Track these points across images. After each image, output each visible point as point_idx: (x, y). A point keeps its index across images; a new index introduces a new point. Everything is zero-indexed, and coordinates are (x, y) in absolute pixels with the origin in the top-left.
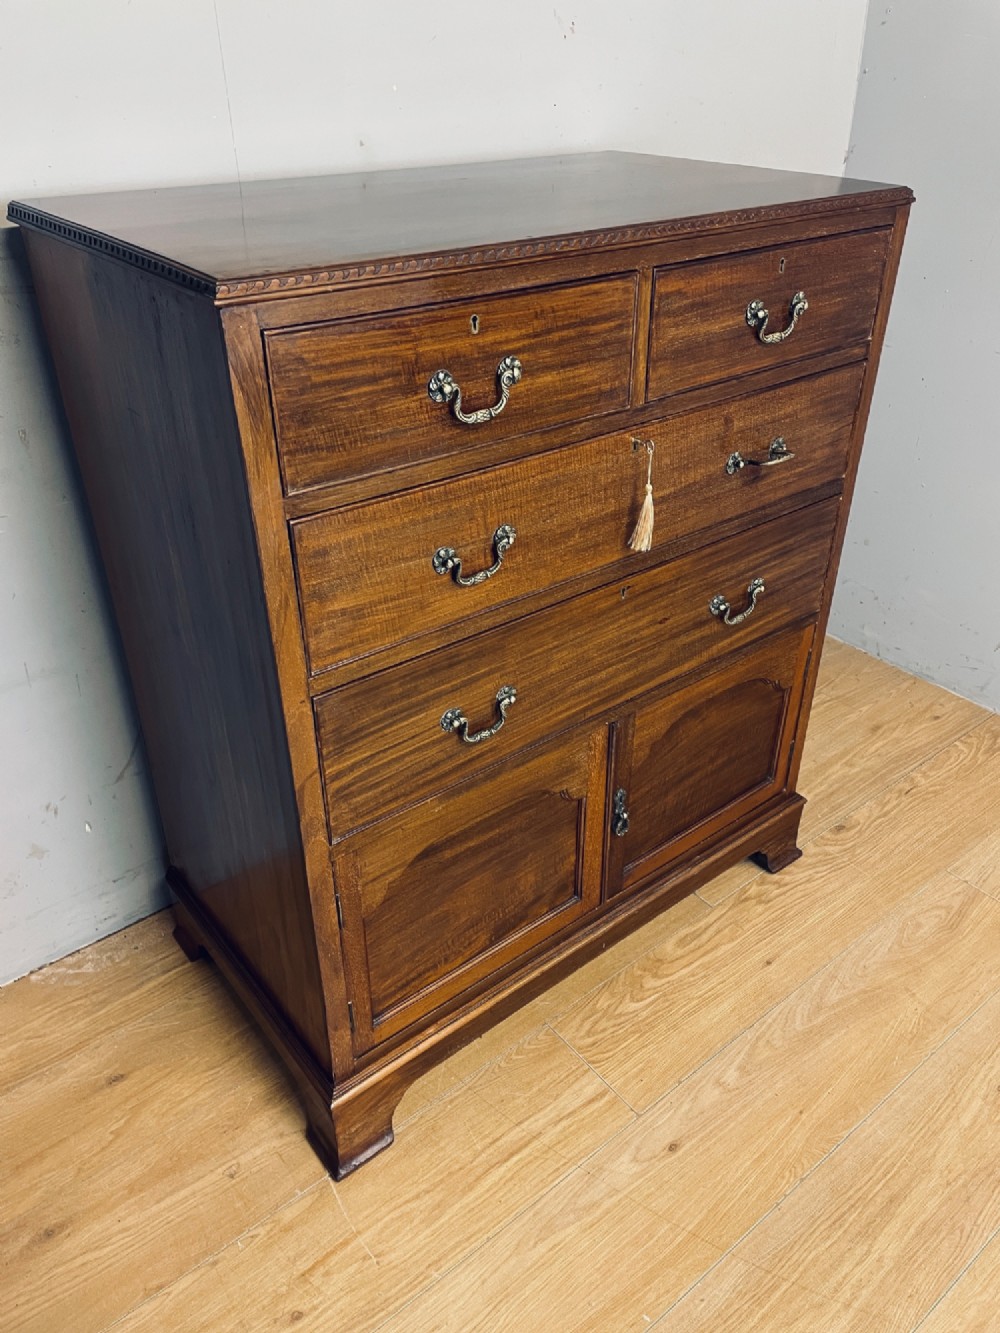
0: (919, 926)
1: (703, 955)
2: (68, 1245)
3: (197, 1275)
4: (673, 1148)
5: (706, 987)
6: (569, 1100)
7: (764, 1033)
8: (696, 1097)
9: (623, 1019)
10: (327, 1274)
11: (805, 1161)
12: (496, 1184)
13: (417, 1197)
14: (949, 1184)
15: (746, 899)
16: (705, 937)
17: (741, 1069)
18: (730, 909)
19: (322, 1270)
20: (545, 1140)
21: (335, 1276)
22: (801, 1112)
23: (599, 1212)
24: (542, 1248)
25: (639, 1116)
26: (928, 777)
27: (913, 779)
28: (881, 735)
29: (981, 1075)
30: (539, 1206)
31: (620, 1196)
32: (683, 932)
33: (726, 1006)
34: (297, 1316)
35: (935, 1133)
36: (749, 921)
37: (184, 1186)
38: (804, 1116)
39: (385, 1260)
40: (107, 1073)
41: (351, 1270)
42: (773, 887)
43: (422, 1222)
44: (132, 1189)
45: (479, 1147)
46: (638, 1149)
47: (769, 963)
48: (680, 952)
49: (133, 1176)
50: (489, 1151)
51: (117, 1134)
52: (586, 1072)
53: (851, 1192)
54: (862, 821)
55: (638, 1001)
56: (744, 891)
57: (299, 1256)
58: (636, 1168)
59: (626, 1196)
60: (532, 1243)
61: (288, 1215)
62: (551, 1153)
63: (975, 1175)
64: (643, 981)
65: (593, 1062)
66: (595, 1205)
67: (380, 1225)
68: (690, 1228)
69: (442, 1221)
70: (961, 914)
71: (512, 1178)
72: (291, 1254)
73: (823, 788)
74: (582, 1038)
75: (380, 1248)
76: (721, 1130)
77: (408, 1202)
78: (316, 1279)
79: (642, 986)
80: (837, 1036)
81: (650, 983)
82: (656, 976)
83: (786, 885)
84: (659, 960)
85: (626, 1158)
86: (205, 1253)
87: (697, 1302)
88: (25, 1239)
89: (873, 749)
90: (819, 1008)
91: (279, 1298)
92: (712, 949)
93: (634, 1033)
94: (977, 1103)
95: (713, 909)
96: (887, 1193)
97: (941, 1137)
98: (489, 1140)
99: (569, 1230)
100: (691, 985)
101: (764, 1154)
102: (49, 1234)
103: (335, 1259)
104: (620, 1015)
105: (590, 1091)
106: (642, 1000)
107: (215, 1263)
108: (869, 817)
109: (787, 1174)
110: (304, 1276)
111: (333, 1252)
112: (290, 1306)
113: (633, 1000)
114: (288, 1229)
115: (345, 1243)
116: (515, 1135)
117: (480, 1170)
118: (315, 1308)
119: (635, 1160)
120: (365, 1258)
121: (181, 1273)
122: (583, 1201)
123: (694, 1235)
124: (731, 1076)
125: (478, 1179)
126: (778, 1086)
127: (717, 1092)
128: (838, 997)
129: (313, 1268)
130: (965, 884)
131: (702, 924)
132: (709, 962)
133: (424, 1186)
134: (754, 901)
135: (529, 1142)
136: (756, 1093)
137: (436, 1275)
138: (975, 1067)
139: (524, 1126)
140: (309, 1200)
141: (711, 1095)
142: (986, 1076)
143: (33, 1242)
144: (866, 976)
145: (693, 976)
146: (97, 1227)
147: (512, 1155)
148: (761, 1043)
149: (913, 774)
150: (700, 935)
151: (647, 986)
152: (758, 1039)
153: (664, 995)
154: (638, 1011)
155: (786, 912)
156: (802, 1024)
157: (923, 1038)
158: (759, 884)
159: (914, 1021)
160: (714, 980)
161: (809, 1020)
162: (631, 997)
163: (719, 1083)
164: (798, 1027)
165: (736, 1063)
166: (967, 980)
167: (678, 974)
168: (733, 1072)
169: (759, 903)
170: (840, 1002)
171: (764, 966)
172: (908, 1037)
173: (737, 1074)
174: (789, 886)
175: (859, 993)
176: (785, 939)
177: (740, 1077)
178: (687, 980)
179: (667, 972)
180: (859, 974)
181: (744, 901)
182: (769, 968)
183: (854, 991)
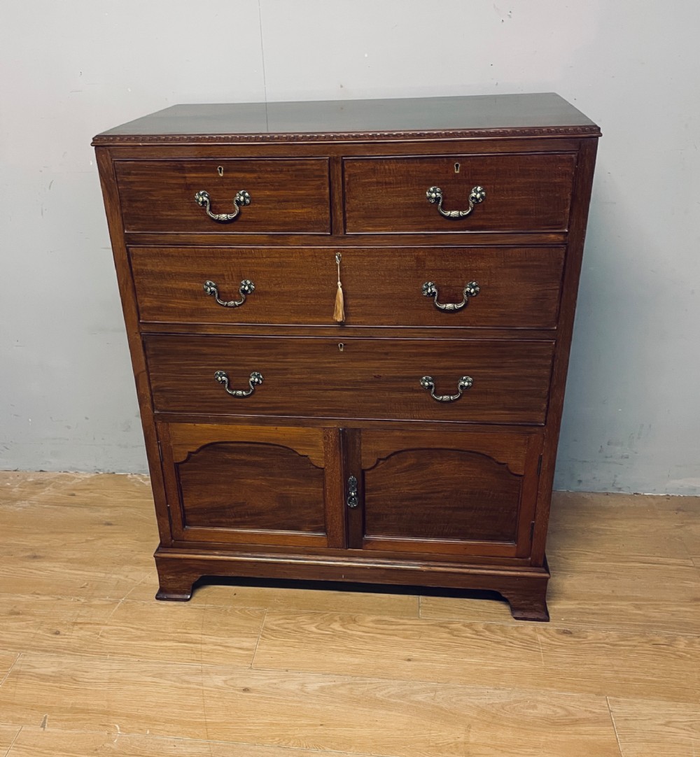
0: (534, 707)
2: (36, 564)
3: (51, 598)
4: (246, 690)
5: (360, 647)
6: (234, 641)
7: (357, 684)
8: (285, 681)
9: (301, 630)
10: (81, 628)
11: (292, 742)
12: (166, 646)
13: (137, 629)
15: (445, 627)
16: (394, 627)
17: (322, 689)
18: (428, 625)
19: (81, 626)
20: (204, 647)
21: (82, 631)
22: (321, 725)
23: (185, 685)
24: (149, 679)
25: (251, 668)
26: (692, 647)
27: (675, 640)
28: (696, 605)
30: (169, 665)
31: (201, 688)
33: (357, 661)
34: (57, 633)
36: (429, 636)
37: (83, 570)
38: (321, 727)
39: (102, 639)
40: (109, 520)
41: (89, 633)
42: (471, 631)
43: (128, 638)
44: (70, 561)
45: (179, 630)
46: (232, 679)
47: (409, 660)
48: (371, 625)
49: (74, 557)
50: (180, 635)
51: (87, 541)
52: (255, 637)
54: (589, 638)
55: (319, 629)
56: (450, 622)
57: (81, 616)
58: (220, 684)
59: (203, 690)
60: (150, 674)
61: (96, 602)
62: (200, 653)
64: (334, 623)
65: (263, 636)
66: (188, 682)
67: (115, 628)
68: (208, 720)
69: (133, 643)
70: (576, 722)
71: (174, 649)
72: (81, 614)
73: (593, 607)
74: (273, 625)
75: (105, 634)
76: (275, 701)
77: (132, 628)
78: (76, 627)
79: (329, 625)
80: (393, 713)
81: (336, 626)
82: (342, 626)
83: (481, 635)
84: (355, 620)
85: (223, 678)
86: (60, 594)
87: (172, 744)
88: (28, 554)
89: (675, 609)
90: (404, 696)
91: (61, 624)
92: (389, 634)
93: (298, 639)
95: (419, 618)
98: (185, 631)
99: (166, 682)
100: (354, 640)
101: (279, 724)
102: (35, 557)
103: (90, 626)
104: (302, 628)
105: (246, 645)
106: (321, 630)
107: (59, 599)
108: (600, 639)
109: (277, 739)
110: (75, 624)
111: (91, 624)
112: (59, 628)
113: (316, 627)
114: (90, 606)
115: (98, 624)
116: (197, 637)
117: (168, 638)
118: (65, 635)
119: (225, 681)
120: (98, 634)
121: (48, 595)
122: (186, 678)
123: (206, 724)
124: (312, 687)
125: (164, 640)
126: (328, 707)
127: (297, 687)
128: (423, 700)
129: (80, 623)
130: (608, 712)
131: (402, 621)
133: (144, 628)
134: (447, 630)
135: (198, 643)
136: (314, 701)
137: (108, 657)
139: (203, 636)
140: (105, 603)
141: (293, 686)
143: (29, 557)
144: (455, 704)
145: (360, 638)
146: (48, 565)
147: (185, 642)
148: (348, 686)
149: (682, 639)
151: (332, 626)
152: (350, 684)
153: (334, 635)
154: (312, 632)
155: (458, 647)
156: (383, 696)
157: (440, 751)
158: (464, 626)
159: (450, 741)
160: (367, 647)
161: (389, 697)
162: (318, 626)
163: (303, 685)
164: (379, 695)
165: (323, 684)
166: (516, 751)
167: (354, 632)
168: (316, 686)
169: (449, 633)
170: (419, 702)
171: (405, 660)
172: (431, 744)
173: (316, 688)
174: (481, 638)
175: (437, 707)
176: (437, 657)
177: (316, 690)
178: (355, 637)
179: (350, 628)
180: (453, 700)
181: (442, 627)
182: (407, 663)
183: (436, 704)
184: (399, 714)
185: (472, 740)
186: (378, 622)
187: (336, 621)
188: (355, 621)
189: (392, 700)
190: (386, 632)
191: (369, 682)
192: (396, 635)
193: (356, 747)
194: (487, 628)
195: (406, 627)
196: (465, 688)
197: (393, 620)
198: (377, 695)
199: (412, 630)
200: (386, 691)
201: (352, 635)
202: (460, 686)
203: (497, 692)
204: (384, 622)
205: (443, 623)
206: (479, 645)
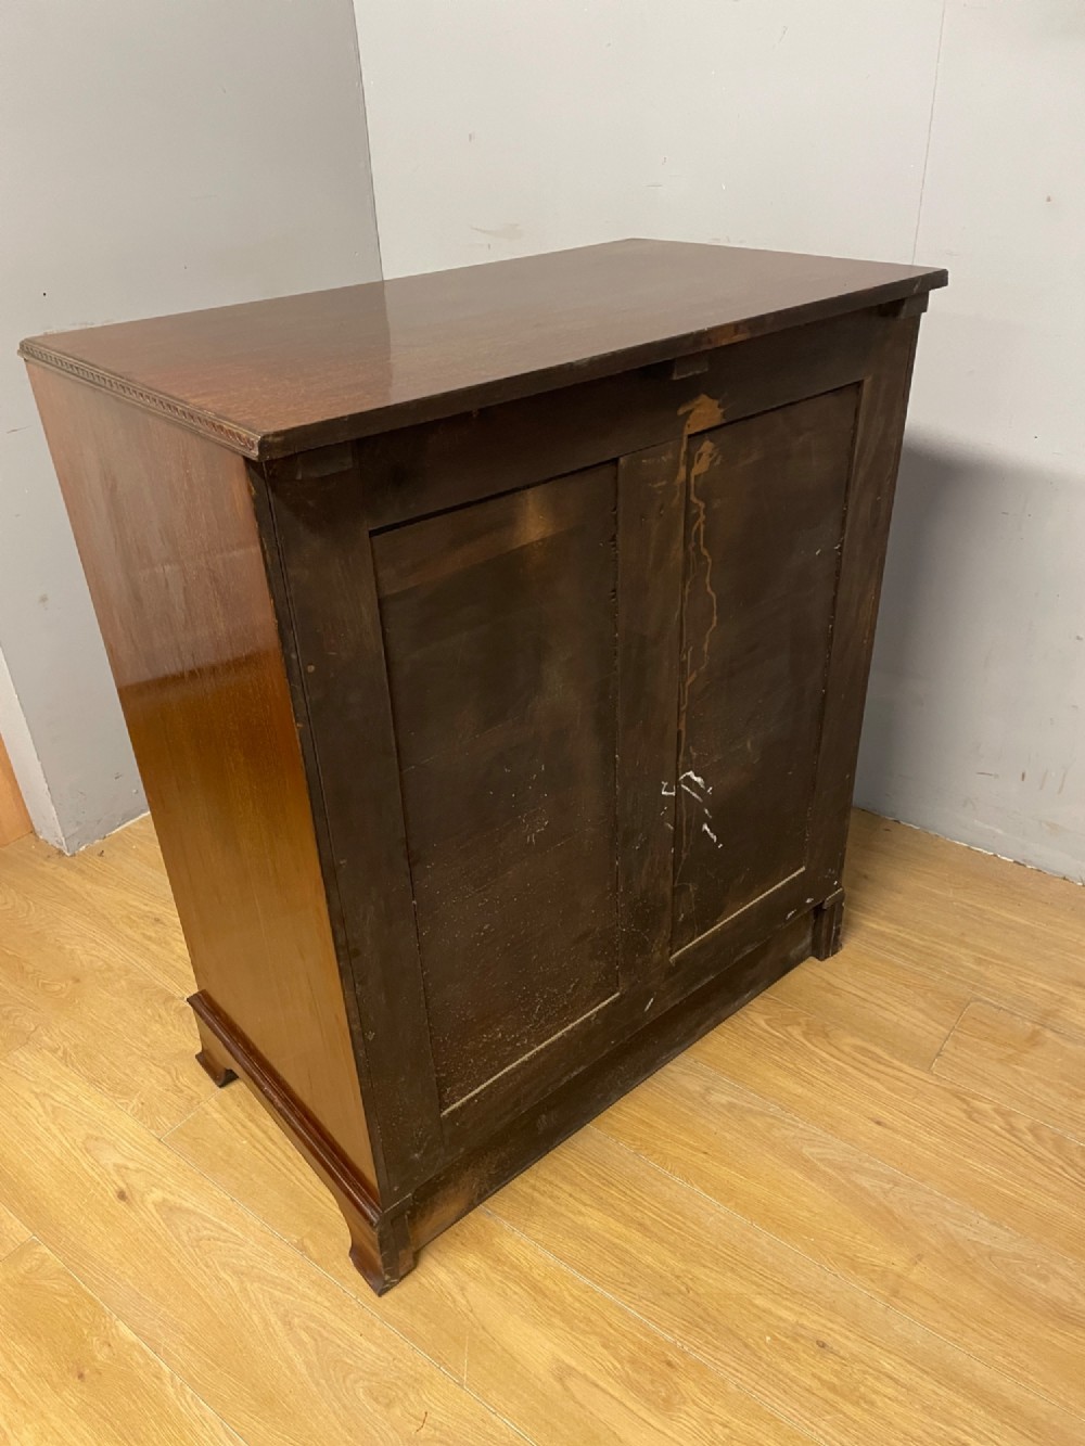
1: (856, 1068)
5: (815, 1073)
7: (783, 1122)
8: (686, 1074)
11: (655, 1156)
14: (678, 1277)
15: (963, 1100)
16: (881, 1067)
18: (938, 1086)
22: (706, 1153)
29: (830, 1325)
32: (878, 1051)
33: (800, 1090)
35: (732, 1270)
36: (930, 1103)
38: (703, 1155)
42: (1002, 1124)
47: (879, 1123)
48: (847, 1049)
53: (638, 1192)
56: (975, 1097)
63: (698, 1305)
64: (796, 1027)
79: (787, 1025)
81: (796, 1032)
82: (805, 1034)
83: (1015, 1136)
90: (840, 1168)
92: (868, 1075)
94: (792, 1318)
95: (929, 1071)
96: (648, 1222)
97: (729, 1274)
100: (811, 1062)
113: (767, 1021)
126: (727, 1135)
128: (868, 1188)
131: (896, 1063)
132: (848, 1073)
134: (965, 1107)
138: (840, 1319)
142: (831, 1329)
144: (916, 1216)
145: (823, 1062)
148: (769, 1120)
150: (879, 1062)
151: (789, 1029)
152: (773, 1117)
153: (785, 1042)
154: (757, 1025)
155: (967, 1137)
156: (812, 1154)
157: (854, 1268)
158: (996, 1111)
159: (876, 1262)
160: (826, 1078)
161: (821, 1160)
162: (770, 1020)
163: (708, 1089)
164: (807, 1151)
165: (735, 1101)
166: (975, 1326)
167: (817, 1050)
168: (724, 1099)
169: (965, 1111)
170: (862, 1189)
171: (872, 1120)
172: (847, 1253)
173: (723, 1101)
174: (1013, 1139)
175: (885, 1207)
176: (925, 1138)
177: (722, 1105)
178: (814, 1058)
179: (814, 1041)
180: (915, 1208)
181: (958, 1098)
182: (872, 1125)
183: (886, 1203)
184: (823, 1191)
185: (912, 1277)
186: (863, 1051)
187: (799, 1024)
188: (826, 1035)
189: (822, 1167)
190: (867, 1070)
191: (801, 1126)
192: (878, 1080)
193: (737, 1204)
194: (1033, 1130)
195: (901, 1075)
196: (945, 1200)
197: (887, 1057)
198: (804, 1151)
199: (907, 1084)
200: (819, 1150)
201: (813, 1053)
202: (939, 1194)
203: (994, 1228)
204: (870, 1055)
205: (965, 1094)
206: (1005, 1149)
